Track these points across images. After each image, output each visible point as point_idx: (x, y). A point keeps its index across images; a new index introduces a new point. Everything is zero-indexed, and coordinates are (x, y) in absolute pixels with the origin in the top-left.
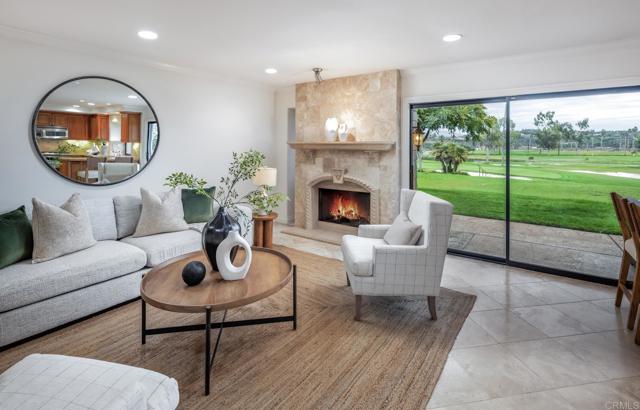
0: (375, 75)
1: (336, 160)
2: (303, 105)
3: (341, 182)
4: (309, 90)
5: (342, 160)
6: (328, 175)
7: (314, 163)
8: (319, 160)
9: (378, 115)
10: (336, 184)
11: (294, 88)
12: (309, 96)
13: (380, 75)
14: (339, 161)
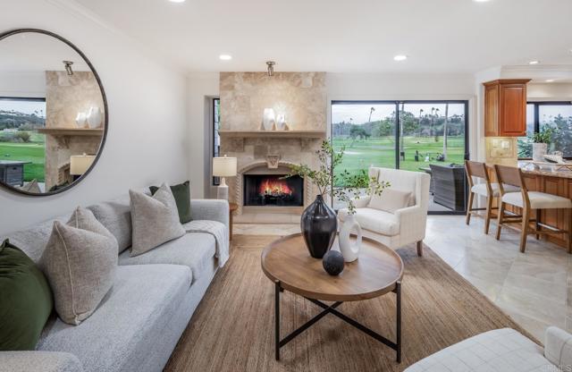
0: (307, 74)
1: (269, 147)
2: (230, 94)
3: (276, 167)
4: (237, 80)
5: (275, 147)
6: (261, 161)
7: (244, 151)
8: (250, 148)
9: (310, 108)
10: (271, 170)
11: (218, 76)
12: (236, 86)
13: (313, 75)
14: (272, 148)
